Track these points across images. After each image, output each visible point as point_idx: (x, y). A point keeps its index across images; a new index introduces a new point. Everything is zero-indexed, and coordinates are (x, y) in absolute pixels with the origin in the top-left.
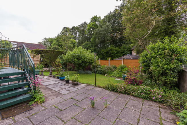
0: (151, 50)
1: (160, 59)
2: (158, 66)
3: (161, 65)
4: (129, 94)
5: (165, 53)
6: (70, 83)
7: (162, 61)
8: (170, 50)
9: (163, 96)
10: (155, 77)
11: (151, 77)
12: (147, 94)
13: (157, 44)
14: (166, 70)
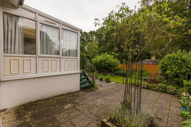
0: (168, 59)
1: (174, 66)
2: (173, 71)
3: (174, 70)
4: (150, 89)
5: (178, 62)
6: (103, 81)
7: (175, 68)
8: (181, 60)
9: (175, 91)
10: (170, 78)
11: (167, 78)
12: (164, 89)
13: (172, 55)
14: (178, 73)
